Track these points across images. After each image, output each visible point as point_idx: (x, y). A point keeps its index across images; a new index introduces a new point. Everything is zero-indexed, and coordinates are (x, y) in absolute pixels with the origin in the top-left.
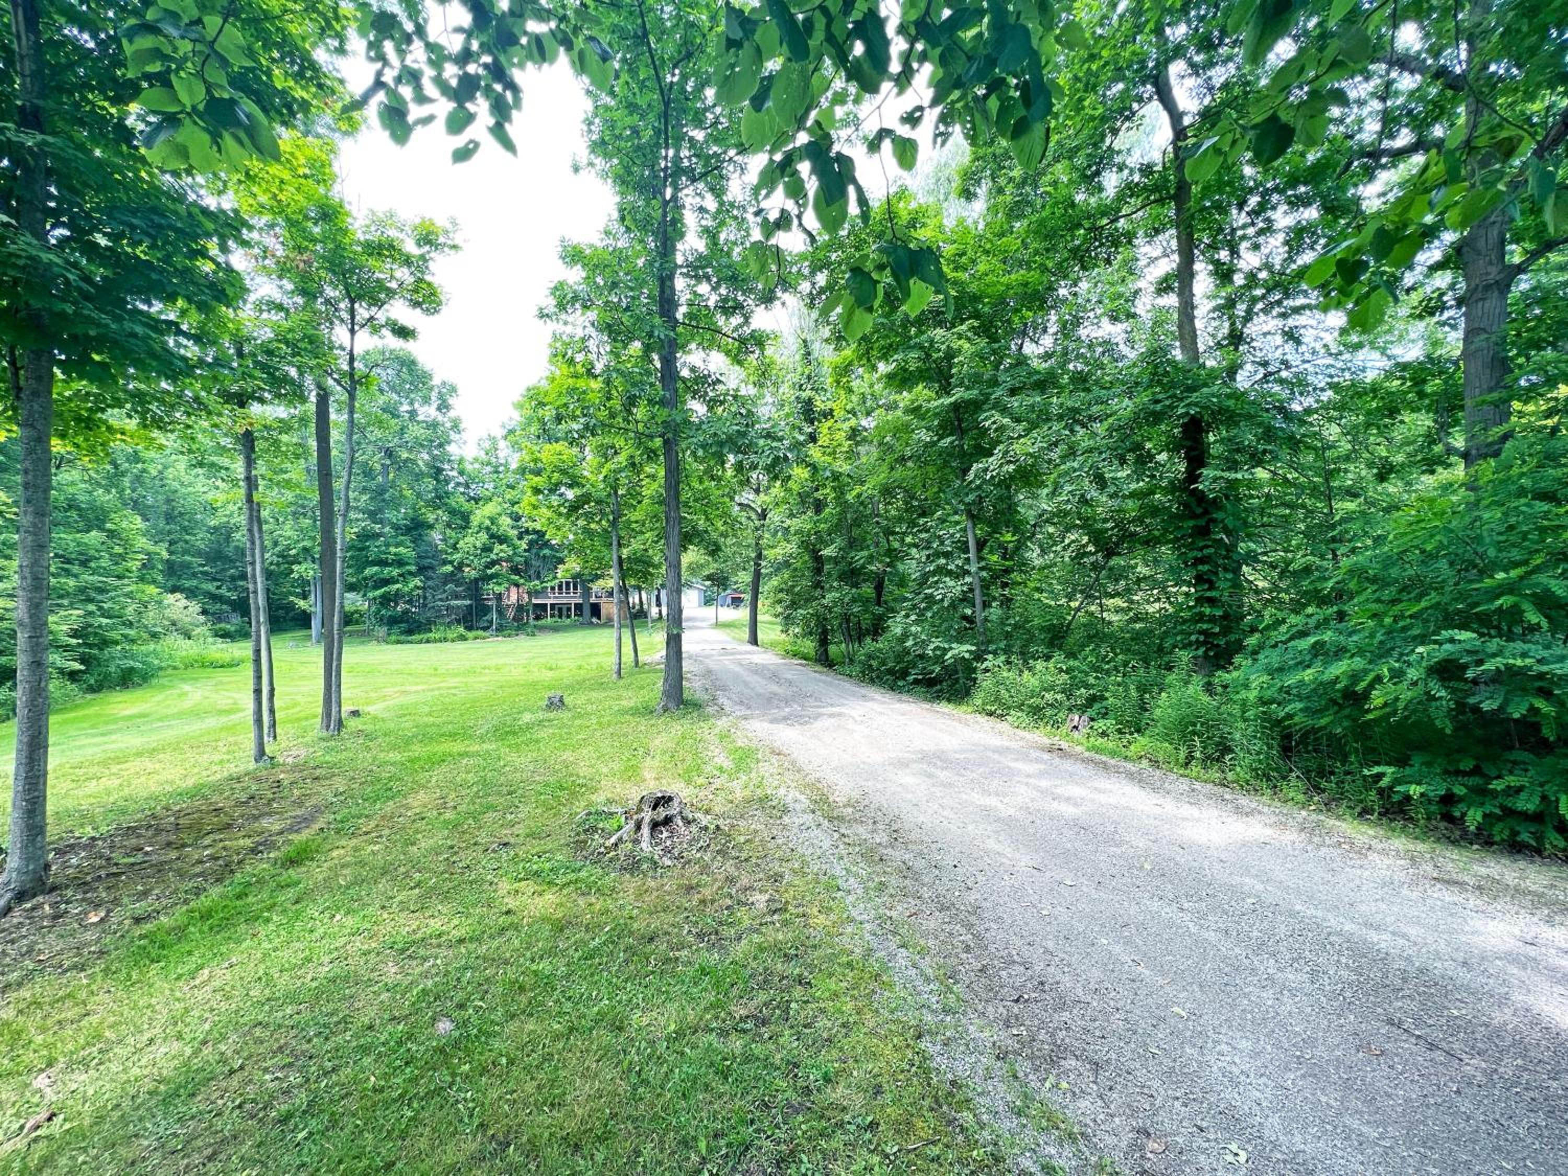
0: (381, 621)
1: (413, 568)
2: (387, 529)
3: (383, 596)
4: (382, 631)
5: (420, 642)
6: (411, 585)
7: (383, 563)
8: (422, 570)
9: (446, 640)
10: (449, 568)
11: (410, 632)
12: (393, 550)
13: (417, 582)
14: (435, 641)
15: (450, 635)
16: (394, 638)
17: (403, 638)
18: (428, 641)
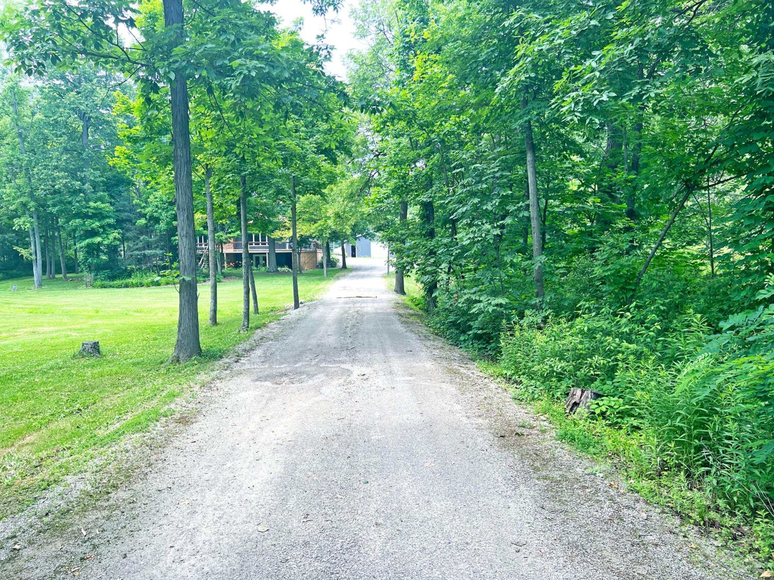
0: (90, 268)
1: (111, 221)
2: (87, 186)
3: (88, 246)
4: (88, 276)
5: (119, 287)
6: (111, 237)
7: (86, 216)
8: (120, 223)
9: (142, 285)
10: (143, 221)
11: (113, 278)
12: (92, 204)
13: (115, 234)
14: (133, 286)
15: (146, 281)
16: (99, 283)
17: (107, 283)
18: (127, 286)
